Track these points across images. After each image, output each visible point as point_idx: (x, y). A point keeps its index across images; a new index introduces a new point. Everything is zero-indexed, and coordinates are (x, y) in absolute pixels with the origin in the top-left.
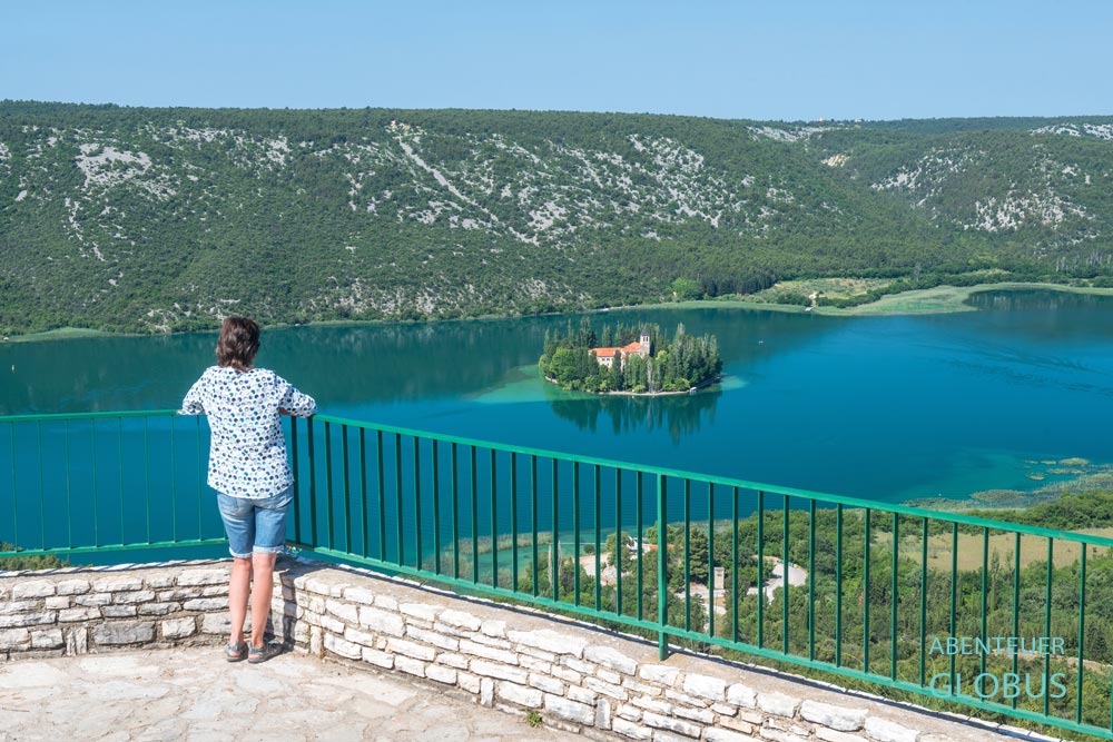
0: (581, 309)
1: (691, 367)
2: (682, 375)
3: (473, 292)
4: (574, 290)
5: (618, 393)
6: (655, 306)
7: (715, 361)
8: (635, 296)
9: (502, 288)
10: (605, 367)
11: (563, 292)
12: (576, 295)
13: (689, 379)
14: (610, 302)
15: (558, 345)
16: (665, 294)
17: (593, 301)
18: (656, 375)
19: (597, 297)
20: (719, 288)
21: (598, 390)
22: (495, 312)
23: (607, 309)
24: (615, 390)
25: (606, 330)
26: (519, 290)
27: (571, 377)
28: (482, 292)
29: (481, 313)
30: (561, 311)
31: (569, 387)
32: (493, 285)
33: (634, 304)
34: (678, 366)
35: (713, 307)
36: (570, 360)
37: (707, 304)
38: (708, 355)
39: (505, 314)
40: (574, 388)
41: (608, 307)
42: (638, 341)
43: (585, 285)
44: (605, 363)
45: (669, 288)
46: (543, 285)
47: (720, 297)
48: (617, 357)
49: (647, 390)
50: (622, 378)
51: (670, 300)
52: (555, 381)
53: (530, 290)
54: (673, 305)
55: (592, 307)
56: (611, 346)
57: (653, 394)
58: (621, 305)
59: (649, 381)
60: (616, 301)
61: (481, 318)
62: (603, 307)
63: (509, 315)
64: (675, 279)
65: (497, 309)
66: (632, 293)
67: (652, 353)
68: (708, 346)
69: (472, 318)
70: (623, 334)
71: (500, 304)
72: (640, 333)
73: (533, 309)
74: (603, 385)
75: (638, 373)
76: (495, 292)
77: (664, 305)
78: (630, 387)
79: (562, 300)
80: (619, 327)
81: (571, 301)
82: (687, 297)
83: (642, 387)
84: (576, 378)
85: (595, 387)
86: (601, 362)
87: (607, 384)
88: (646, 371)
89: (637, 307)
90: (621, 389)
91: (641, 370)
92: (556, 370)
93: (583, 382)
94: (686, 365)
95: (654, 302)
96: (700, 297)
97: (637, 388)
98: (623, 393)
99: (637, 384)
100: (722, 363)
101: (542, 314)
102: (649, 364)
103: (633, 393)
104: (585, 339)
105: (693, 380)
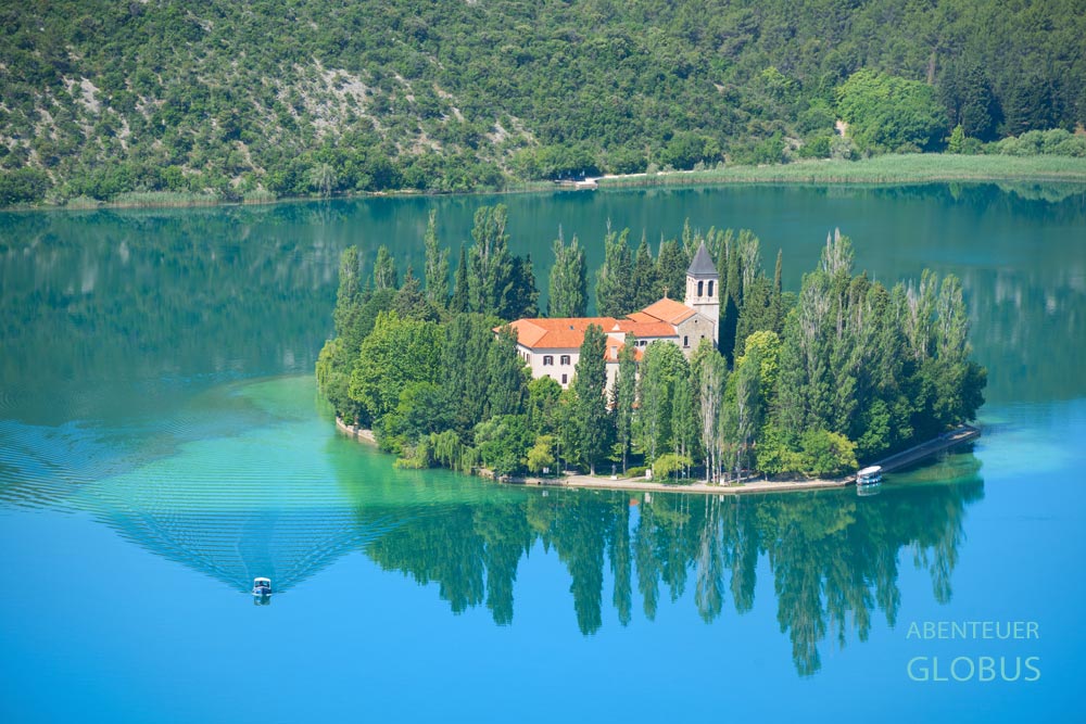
0: (493, 180)
1: (865, 390)
2: (830, 422)
3: (93, 106)
4: (473, 111)
5: (592, 481)
6: (765, 173)
7: (957, 370)
8: (696, 133)
9: (203, 94)
10: (552, 389)
11: (431, 113)
12: (479, 126)
13: (854, 433)
14: (600, 157)
15: (384, 304)
16: (806, 129)
17: (540, 152)
18: (734, 420)
19: (556, 135)
20: (1008, 109)
21: (521, 472)
22: (175, 184)
23: (590, 182)
24: (582, 471)
25: (565, 252)
26: (270, 104)
27: (426, 422)
28: (128, 108)
29: (128, 183)
30: (421, 186)
31: (417, 453)
32: (173, 82)
33: (689, 165)
34: (815, 389)
35: (979, 176)
36: (423, 361)
37: (960, 165)
38: (932, 349)
39: (212, 194)
40: (434, 463)
41: (593, 172)
42: (678, 294)
43: (509, 93)
44: (556, 372)
45: (820, 107)
46: (356, 87)
47: (1009, 142)
48: (594, 352)
49: (698, 472)
50: (608, 428)
51: (823, 152)
52: (367, 435)
53: (311, 104)
54: (835, 169)
55: (533, 171)
56: (580, 311)
57: (718, 487)
58: (643, 166)
59: (706, 440)
60: (624, 153)
61: (124, 203)
62: (575, 174)
63: (229, 195)
64: (845, 74)
65: (185, 171)
66: (685, 124)
67: (728, 341)
68: (932, 318)
69: (88, 204)
70: (624, 269)
71: (196, 153)
72: (686, 265)
73: (320, 174)
74: (539, 452)
75: (667, 410)
76: (179, 108)
77: (802, 170)
78: (636, 461)
79: (425, 146)
80: (613, 242)
81: (459, 151)
82: (888, 139)
83: (680, 460)
84: (442, 426)
85: (509, 459)
86: (538, 369)
87: (555, 450)
88: (695, 403)
89: (700, 173)
90: (603, 468)
91: (681, 399)
92: (374, 394)
93: (467, 440)
94: (847, 385)
95: (766, 158)
96: (935, 141)
97: (663, 464)
98: (612, 482)
99: (668, 450)
100: (983, 382)
101: (349, 194)
102: (710, 378)
103: (644, 484)
104: (488, 286)
105: (872, 439)
